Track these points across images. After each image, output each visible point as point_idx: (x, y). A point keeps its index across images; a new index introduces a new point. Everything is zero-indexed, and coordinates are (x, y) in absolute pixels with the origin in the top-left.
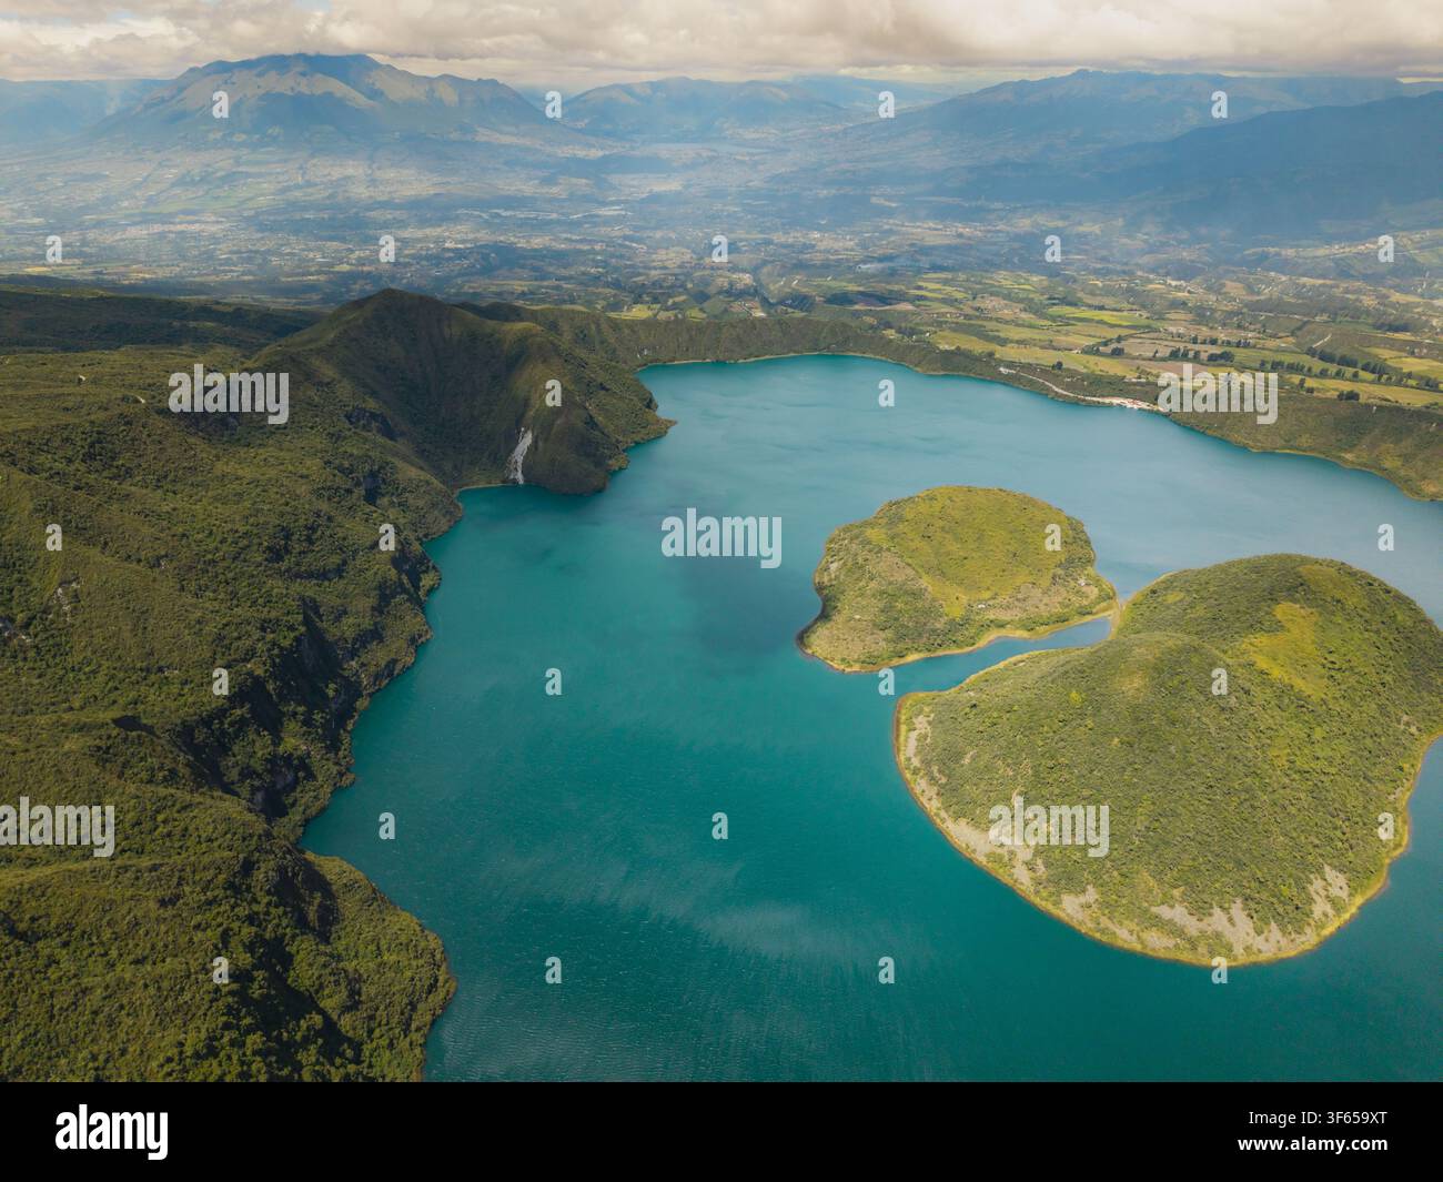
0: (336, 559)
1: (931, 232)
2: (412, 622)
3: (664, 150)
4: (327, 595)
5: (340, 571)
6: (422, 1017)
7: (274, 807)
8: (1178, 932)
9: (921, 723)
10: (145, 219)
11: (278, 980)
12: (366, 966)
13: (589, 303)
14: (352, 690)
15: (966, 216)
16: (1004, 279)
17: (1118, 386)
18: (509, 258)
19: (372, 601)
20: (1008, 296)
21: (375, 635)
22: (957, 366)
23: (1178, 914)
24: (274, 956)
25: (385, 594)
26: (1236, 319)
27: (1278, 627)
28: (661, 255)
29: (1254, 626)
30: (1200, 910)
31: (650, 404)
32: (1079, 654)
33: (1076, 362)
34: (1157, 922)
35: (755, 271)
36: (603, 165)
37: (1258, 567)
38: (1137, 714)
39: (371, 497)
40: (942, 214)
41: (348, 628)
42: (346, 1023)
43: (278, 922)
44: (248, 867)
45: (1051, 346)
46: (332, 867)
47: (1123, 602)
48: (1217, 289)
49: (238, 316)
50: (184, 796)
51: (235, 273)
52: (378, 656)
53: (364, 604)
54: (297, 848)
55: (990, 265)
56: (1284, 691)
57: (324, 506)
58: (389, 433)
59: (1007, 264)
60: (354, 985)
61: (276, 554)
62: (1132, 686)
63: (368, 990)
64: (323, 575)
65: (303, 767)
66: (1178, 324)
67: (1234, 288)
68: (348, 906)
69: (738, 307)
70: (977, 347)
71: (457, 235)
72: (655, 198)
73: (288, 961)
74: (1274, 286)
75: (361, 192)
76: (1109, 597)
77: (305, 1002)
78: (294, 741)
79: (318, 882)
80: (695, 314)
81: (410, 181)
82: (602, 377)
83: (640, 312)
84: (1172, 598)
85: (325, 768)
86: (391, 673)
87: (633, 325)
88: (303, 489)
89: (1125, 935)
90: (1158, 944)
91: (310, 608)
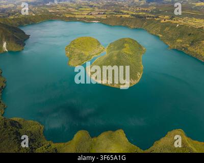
20: (72, 7)
22: (71, 19)
29: (123, 48)
33: (86, 16)
45: (82, 15)
47: (106, 49)
62: (115, 58)
63: (33, 132)
66: (97, 9)
70: (72, 16)
74: (105, 3)
79: (15, 122)
83: (11, 17)
84: (112, 47)
86: (3, 88)
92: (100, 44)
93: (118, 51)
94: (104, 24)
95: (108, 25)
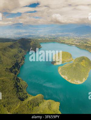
0: (18, 57)
1: (60, 34)
2: (23, 61)
3: (42, 29)
4: (18, 59)
5: (19, 58)
6: (26, 87)
7: (15, 74)
8: (75, 82)
9: (60, 69)
10: (8, 34)
11: (17, 85)
12: (22, 84)
13: (36, 38)
14: (20, 66)
15: (63, 33)
16: (65, 37)
17: (73, 44)
18: (30, 36)
19: (21, 60)
20: (66, 38)
21: (21, 62)
22: (62, 43)
23: (76, 81)
24: (16, 83)
25: (22, 59)
26: (80, 40)
27: (83, 61)
28: (41, 36)
29: (81, 61)
30: (77, 81)
31: (40, 45)
32: (71, 64)
33: (70, 43)
34: (74, 82)
35: (48, 36)
36: (37, 30)
37: (82, 57)
38: (74, 68)
39: (21, 52)
40: (61, 33)
41: (19, 62)
42: (21, 87)
43: (16, 81)
44: (14, 78)
45: (69, 42)
46: (19, 78)
47: (74, 60)
48: (78, 38)
49: (13, 40)
50: (10, 73)
51: (13, 37)
52: (21, 64)
53: (20, 60)
54: (17, 77)
55: (64, 36)
56: (83, 66)
57: (18, 53)
58: (22, 48)
59: (66, 36)
60: (21, 85)
61: (15, 57)
62: (74, 66)
63: (22, 86)
64: (17, 58)
65: (17, 71)
66: (77, 40)
67: (80, 38)
68: (21, 80)
69: (47, 39)
70: (64, 42)
71: (27, 34)
72: (41, 32)
73: (17, 84)
74: (82, 38)
75: (21, 32)
76: (73, 59)
77: (19, 86)
78: (16, 70)
79: (18, 79)
80: (44, 39)
81: (24, 31)
82: (37, 44)
83: (40, 39)
84: (77, 59)
85: (18, 71)
86: (22, 65)
87: (39, 40)
88: (16, 52)
89: (72, 82)
90: (74, 83)
91: (17, 60)
92: (72, 57)
93: (78, 62)
94: (78, 47)
95: (80, 48)
